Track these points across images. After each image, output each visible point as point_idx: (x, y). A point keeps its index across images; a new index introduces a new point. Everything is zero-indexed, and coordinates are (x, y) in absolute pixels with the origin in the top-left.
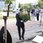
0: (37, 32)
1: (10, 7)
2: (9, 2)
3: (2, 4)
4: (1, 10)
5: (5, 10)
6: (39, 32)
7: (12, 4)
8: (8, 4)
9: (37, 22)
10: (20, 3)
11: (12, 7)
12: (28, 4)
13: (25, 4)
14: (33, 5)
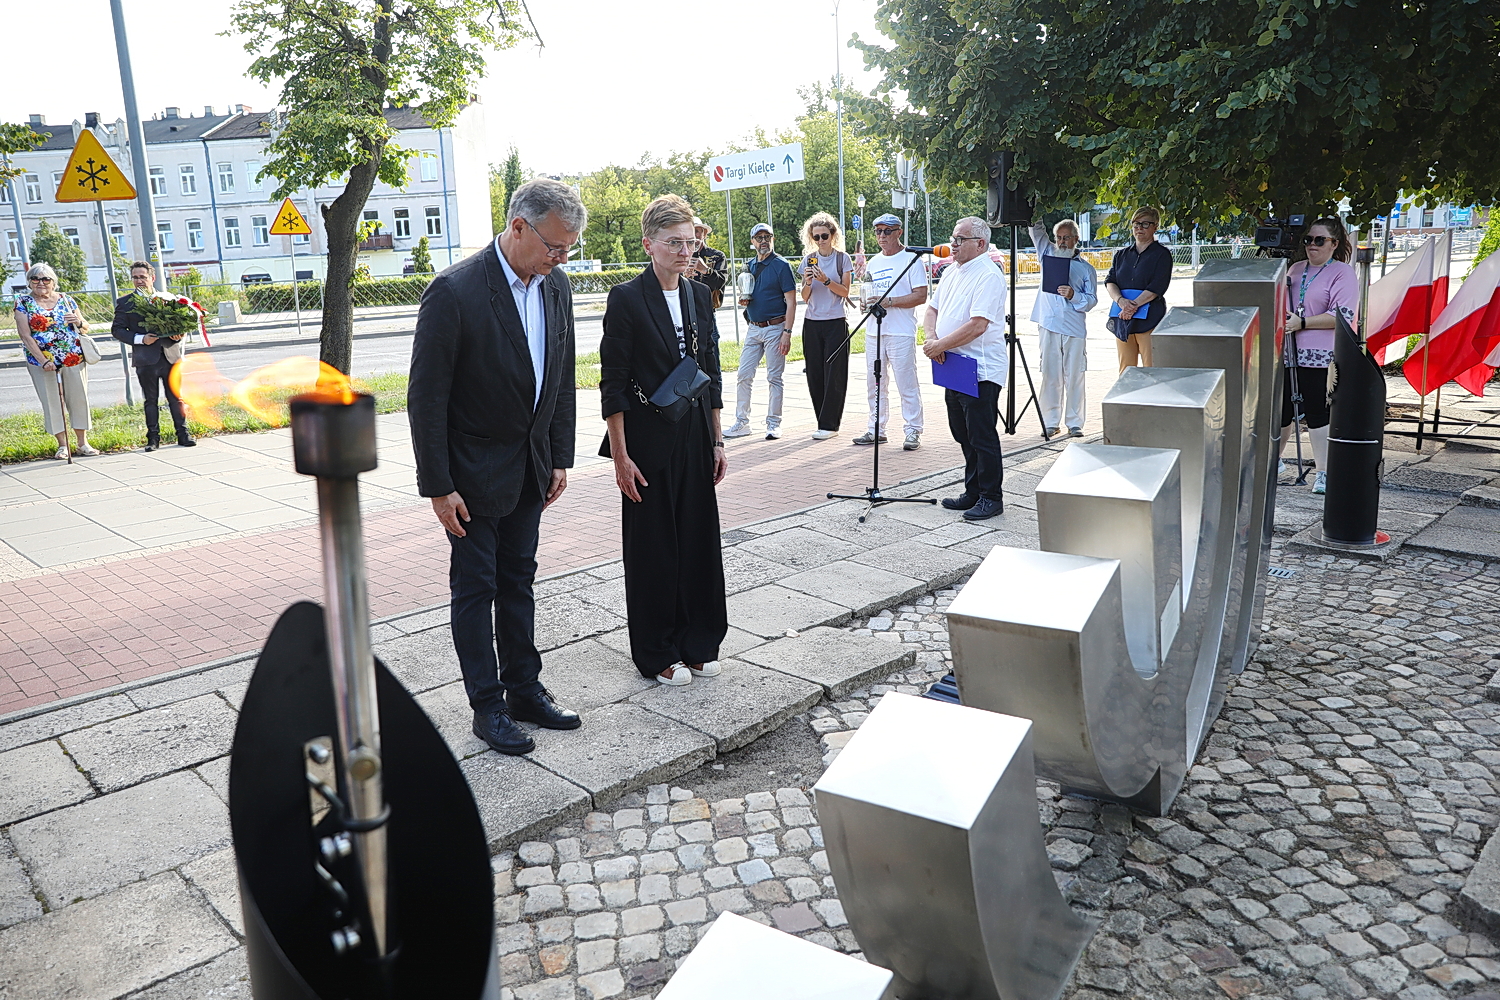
0: (837, 624)
1: (362, 228)
2: (351, 145)
3: (228, 181)
4: (219, 290)
5: (283, 277)
6: (874, 612)
7: (392, 174)
8: (335, 185)
9: (817, 451)
10: (512, 165)
11: (388, 225)
12: (639, 178)
13: (603, 181)
14: (729, 184)
